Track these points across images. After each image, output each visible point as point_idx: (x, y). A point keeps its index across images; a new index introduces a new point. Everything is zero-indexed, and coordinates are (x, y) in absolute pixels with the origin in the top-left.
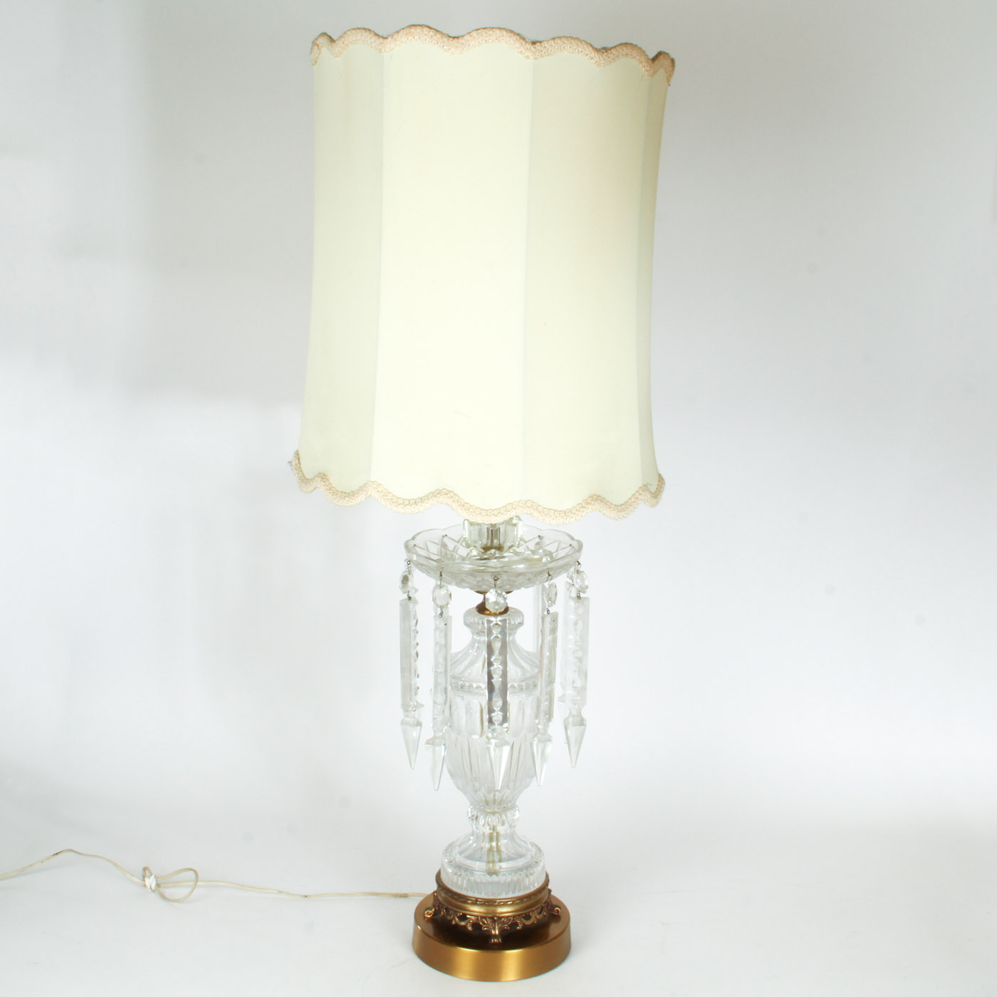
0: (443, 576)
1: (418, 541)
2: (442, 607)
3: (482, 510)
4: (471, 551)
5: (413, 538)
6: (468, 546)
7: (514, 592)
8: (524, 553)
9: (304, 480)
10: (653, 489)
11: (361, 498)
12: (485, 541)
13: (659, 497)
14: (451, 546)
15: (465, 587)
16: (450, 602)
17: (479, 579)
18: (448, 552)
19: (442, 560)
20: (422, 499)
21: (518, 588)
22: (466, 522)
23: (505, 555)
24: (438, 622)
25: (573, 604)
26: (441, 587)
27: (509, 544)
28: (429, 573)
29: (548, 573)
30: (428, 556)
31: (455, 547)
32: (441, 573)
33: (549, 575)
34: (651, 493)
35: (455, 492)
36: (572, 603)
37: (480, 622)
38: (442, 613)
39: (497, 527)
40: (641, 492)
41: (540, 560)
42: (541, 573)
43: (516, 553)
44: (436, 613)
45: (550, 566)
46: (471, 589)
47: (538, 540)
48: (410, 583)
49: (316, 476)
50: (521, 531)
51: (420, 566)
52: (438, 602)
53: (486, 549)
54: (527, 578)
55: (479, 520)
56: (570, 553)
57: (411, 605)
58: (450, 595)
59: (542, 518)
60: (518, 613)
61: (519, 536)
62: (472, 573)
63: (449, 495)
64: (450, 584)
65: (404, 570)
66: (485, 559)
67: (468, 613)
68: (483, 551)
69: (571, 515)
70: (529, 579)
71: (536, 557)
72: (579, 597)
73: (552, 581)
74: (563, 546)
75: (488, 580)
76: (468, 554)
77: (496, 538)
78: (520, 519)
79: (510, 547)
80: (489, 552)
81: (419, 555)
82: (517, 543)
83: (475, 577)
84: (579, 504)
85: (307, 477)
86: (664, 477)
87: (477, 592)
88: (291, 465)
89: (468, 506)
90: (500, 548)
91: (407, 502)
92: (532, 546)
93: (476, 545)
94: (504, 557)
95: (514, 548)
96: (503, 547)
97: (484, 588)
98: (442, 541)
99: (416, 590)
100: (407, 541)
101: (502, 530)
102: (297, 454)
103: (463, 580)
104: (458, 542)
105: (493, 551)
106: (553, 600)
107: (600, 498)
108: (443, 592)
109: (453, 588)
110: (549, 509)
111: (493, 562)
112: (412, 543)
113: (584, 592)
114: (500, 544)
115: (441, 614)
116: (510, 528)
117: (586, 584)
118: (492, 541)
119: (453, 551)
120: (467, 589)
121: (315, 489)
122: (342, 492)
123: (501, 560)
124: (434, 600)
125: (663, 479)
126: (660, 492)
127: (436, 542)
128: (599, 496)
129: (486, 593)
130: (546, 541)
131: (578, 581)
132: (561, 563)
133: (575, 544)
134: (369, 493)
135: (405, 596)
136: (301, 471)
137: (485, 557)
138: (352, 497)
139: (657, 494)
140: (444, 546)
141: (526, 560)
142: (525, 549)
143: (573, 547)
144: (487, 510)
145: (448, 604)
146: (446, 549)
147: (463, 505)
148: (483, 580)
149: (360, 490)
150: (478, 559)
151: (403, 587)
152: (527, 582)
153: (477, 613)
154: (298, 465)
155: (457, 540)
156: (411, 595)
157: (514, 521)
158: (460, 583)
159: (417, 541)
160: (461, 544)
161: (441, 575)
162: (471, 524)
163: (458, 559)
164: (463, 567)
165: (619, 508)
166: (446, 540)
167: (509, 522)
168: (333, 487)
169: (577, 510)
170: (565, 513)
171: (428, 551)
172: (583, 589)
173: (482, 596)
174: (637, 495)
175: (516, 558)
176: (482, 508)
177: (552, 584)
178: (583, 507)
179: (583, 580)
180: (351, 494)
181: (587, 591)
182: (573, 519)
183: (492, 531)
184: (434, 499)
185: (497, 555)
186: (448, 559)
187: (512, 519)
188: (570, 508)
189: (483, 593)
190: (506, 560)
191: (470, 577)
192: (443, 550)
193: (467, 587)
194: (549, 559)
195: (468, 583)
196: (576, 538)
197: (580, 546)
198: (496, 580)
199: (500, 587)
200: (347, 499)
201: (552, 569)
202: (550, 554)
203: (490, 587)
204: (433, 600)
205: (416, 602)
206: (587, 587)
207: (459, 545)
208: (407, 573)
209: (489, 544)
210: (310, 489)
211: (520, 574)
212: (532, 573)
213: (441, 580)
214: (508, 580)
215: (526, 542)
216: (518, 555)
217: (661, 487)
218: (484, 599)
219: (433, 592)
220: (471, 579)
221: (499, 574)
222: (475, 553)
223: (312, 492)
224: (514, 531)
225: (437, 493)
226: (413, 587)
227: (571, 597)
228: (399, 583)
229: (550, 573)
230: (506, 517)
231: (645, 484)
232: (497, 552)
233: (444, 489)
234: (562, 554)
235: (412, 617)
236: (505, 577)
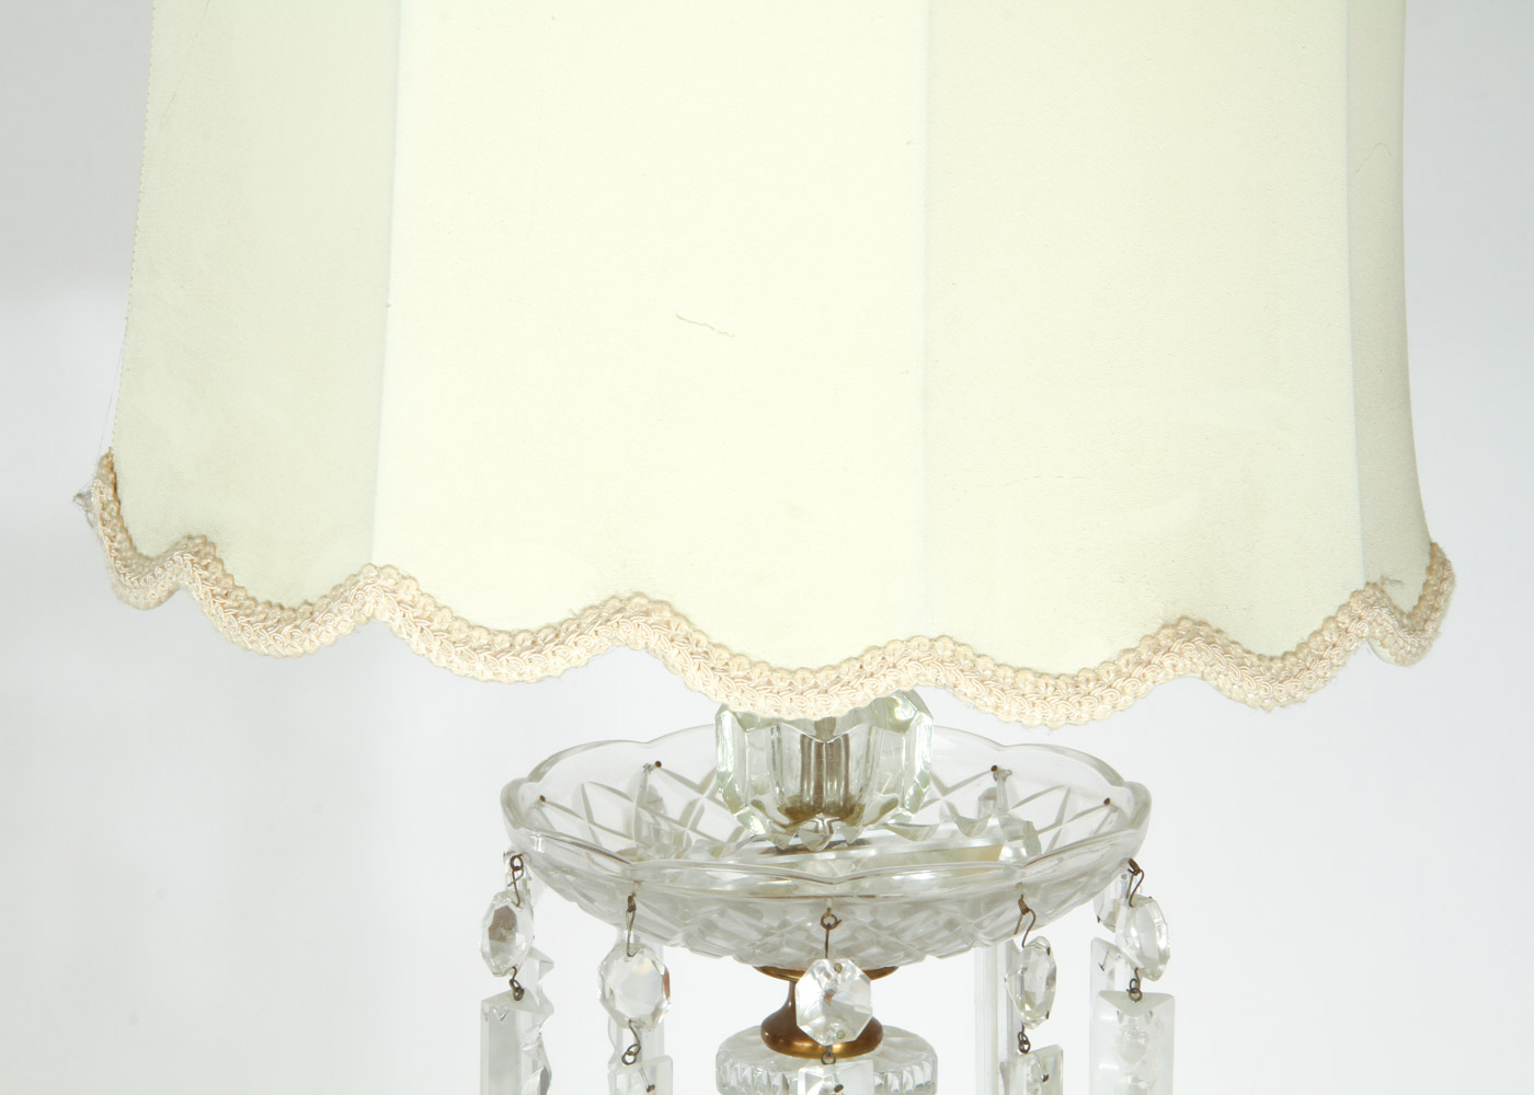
0: (639, 906)
1: (557, 785)
2: (635, 1026)
3: (773, 670)
4: (744, 820)
5: (537, 775)
6: (733, 804)
7: (900, 968)
8: (933, 828)
9: (132, 561)
10: (1406, 599)
11: (340, 624)
12: (793, 785)
13: (1430, 627)
14: (674, 802)
15: (718, 953)
16: (664, 1005)
17: (769, 921)
18: (664, 826)
19: (640, 852)
20: (557, 633)
21: (915, 956)
22: (727, 718)
23: (865, 834)
24: (622, 1079)
25: (1115, 1018)
26: (630, 950)
27: (881, 798)
28: (591, 900)
29: (1021, 902)
30: (590, 840)
31: (692, 804)
32: (630, 899)
33: (1025, 910)
34: (1395, 610)
35: (679, 607)
36: (1109, 1014)
37: (777, 1081)
38: (638, 1045)
39: (838, 733)
40: (1357, 609)
41: (992, 853)
42: (994, 900)
43: (904, 830)
44: (617, 1047)
45: (1031, 874)
46: (743, 958)
47: (989, 782)
48: (520, 939)
49: (175, 546)
50: (926, 748)
51: (556, 875)
52: (621, 1007)
53: (797, 813)
54: (942, 919)
55: (764, 707)
56: (1106, 829)
57: (523, 1018)
58: (666, 979)
59: (992, 701)
60: (916, 1048)
61: (919, 767)
62: (747, 902)
63: (654, 618)
64: (665, 940)
65: (502, 888)
66: (794, 850)
67: (732, 1049)
68: (786, 820)
69: (1097, 692)
70: (951, 925)
71: (978, 843)
72: (1134, 991)
73: (1032, 935)
74: (1082, 804)
75: (800, 928)
76: (738, 832)
77: (834, 770)
78: (921, 707)
79: (889, 806)
80: (809, 825)
81: (552, 836)
82: (911, 791)
83: (757, 913)
84: (1127, 651)
85: (145, 550)
86: (1450, 553)
87: (766, 970)
88: (88, 508)
89: (726, 655)
90: (848, 811)
91: (502, 642)
92: (967, 804)
93: (766, 799)
94: (861, 843)
95: (899, 810)
96: (862, 808)
97: (787, 955)
98: (644, 786)
99: (547, 964)
100: (516, 784)
101: (856, 746)
102: (108, 467)
103: (709, 927)
104: (701, 789)
105: (821, 821)
106: (1039, 1000)
107: (1204, 630)
108: (642, 965)
109: (677, 958)
110: (1017, 671)
111: (823, 863)
112: (529, 793)
113: (1155, 976)
114: (847, 797)
115: (636, 1051)
116: (883, 737)
117: (1162, 944)
118: (819, 788)
119: (682, 823)
120: (729, 960)
121: (171, 593)
122: (269, 604)
123: (854, 852)
124: (607, 999)
125: (1445, 563)
126: (1434, 609)
127: (622, 788)
128: (1202, 623)
129: (801, 973)
130: (1019, 787)
131: (1134, 932)
132: (1073, 863)
133: (1121, 797)
134: (367, 610)
135: (503, 985)
136: (124, 529)
137: (793, 841)
138: (305, 624)
139: (1420, 619)
140: (650, 801)
141: (941, 853)
142: (942, 815)
143: (1115, 809)
144: (793, 673)
145: (656, 1013)
146: (654, 814)
147: (704, 653)
148: (784, 924)
149: (334, 599)
150: (768, 851)
151: (495, 951)
152: (945, 933)
153: (765, 1047)
154: (113, 506)
155: (697, 780)
156: (522, 980)
157: (902, 713)
158: (701, 938)
159: (550, 786)
160: (712, 798)
161: (632, 909)
162: (745, 722)
163: (697, 850)
164: (714, 879)
165: (1278, 665)
166: (656, 780)
167: (879, 716)
168: (236, 587)
169: (1118, 674)
170: (1076, 684)
171: (591, 820)
172: (1148, 965)
173: (786, 984)
174: (1343, 619)
175: (904, 847)
176: (774, 664)
177: (1035, 943)
178: (1139, 663)
179: (1149, 928)
180: (304, 614)
181: (1168, 970)
182: (1107, 704)
183: (819, 746)
184: (602, 629)
185: (834, 838)
186: (663, 850)
187: (885, 705)
188: (1093, 664)
189: (790, 974)
190: (871, 852)
191: (738, 915)
192: (646, 816)
193: (727, 952)
194: (1024, 852)
195: (729, 935)
196: (1127, 778)
197: (1142, 804)
198: (828, 927)
199: (847, 953)
200: (287, 629)
201: (1034, 887)
202: (1029, 833)
203: (812, 950)
204: (604, 999)
205: (544, 1008)
206: (1164, 957)
207: (703, 800)
208: (509, 902)
209: (809, 797)
210: (156, 591)
211: (918, 905)
212: (960, 901)
213: (631, 926)
214: (875, 924)
215: (945, 791)
216: (914, 838)
217: (1438, 593)
218: (792, 997)
219: (605, 969)
220: (738, 923)
221: (841, 906)
222: (758, 826)
223: (160, 602)
224: (899, 749)
225: (610, 612)
226: (532, 952)
227: (1107, 995)
228: (479, 938)
229: (1029, 902)
230: (863, 697)
231: (1375, 579)
232: (837, 825)
233: (639, 594)
234: (1075, 831)
235: (526, 1062)
236: (862, 915)
